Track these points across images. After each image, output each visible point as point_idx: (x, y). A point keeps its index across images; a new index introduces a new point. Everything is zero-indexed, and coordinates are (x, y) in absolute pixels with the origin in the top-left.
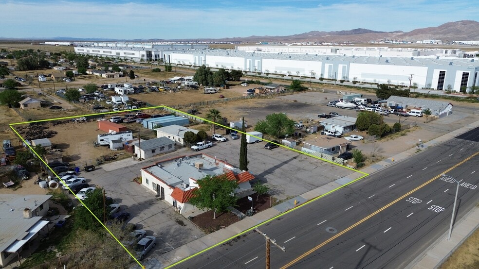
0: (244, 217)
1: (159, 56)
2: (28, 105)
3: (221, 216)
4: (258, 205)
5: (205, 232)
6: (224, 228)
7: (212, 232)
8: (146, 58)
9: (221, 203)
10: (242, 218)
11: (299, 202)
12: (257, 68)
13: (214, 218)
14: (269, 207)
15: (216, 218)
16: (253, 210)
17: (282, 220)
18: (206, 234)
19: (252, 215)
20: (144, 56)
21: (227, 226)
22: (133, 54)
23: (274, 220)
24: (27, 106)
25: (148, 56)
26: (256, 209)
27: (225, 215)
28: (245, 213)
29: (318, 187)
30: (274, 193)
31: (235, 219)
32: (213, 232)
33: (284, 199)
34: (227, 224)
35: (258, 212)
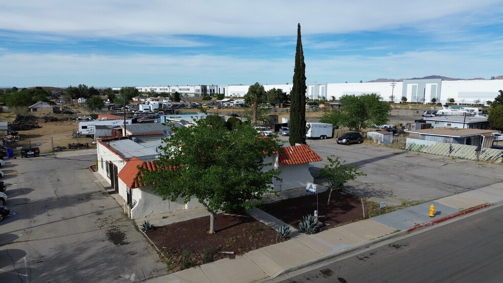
0: (294, 235)
1: (214, 91)
2: (38, 110)
3: (232, 229)
4: (335, 211)
5: (169, 264)
6: (232, 257)
7: (188, 266)
8: (200, 93)
9: (223, 180)
10: (287, 237)
11: (438, 213)
12: (320, 95)
13: (211, 231)
14: (360, 218)
15: (216, 231)
16: (320, 219)
17: (406, 249)
18: (171, 269)
19: (317, 231)
20: (199, 91)
21: (241, 253)
22: (189, 90)
23: (382, 248)
24: (36, 111)
25: (202, 91)
26: (328, 219)
27: (245, 227)
28: (296, 226)
29: (470, 189)
30: (367, 194)
31: (267, 238)
32: (194, 265)
33: (395, 204)
34: (242, 248)
35: (333, 227)
